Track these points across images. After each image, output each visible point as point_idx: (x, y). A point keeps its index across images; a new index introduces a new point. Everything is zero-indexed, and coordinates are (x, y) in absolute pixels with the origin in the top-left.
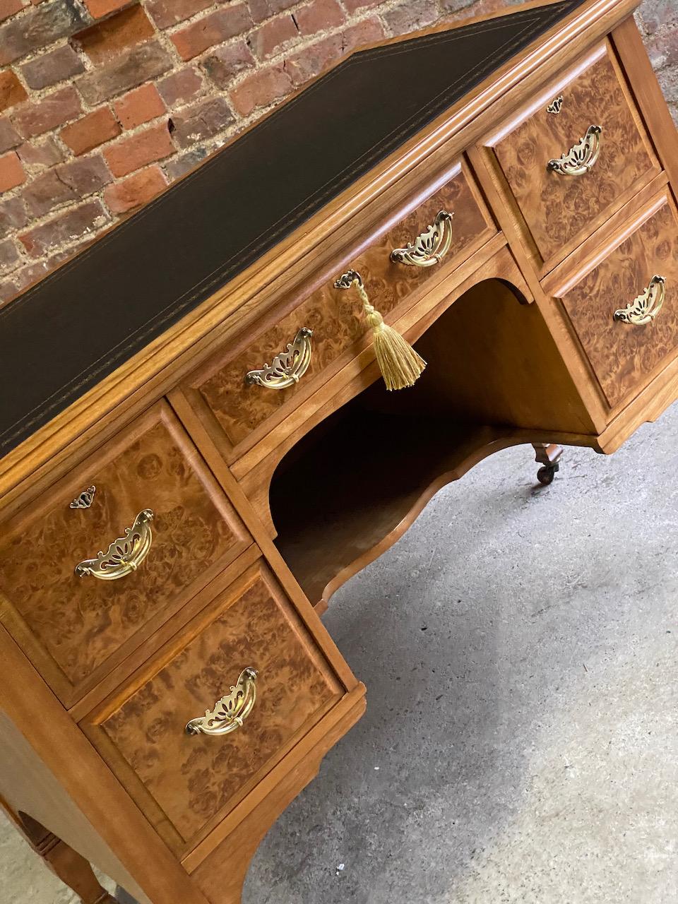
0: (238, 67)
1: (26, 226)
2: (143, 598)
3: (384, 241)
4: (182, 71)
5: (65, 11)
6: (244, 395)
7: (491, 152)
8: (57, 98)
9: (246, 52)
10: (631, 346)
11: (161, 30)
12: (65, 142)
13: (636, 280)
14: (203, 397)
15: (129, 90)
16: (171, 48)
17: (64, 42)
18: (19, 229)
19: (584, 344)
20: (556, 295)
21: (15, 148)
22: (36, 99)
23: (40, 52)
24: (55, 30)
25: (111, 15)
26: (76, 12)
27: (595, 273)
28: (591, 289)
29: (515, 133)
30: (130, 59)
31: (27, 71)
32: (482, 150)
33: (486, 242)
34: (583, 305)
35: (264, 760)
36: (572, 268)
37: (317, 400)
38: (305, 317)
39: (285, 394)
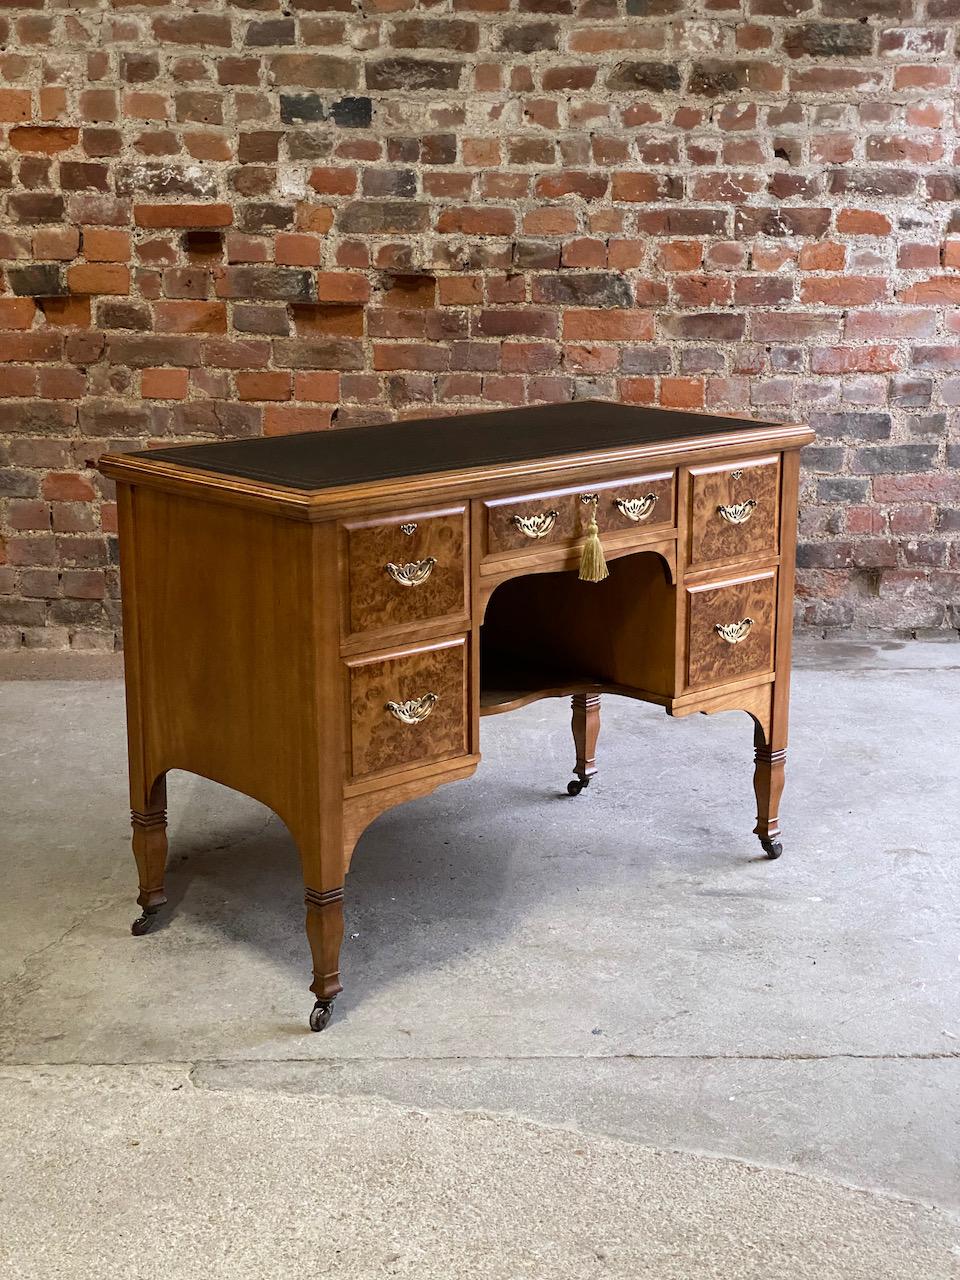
0: (418, 396)
1: (161, 436)
4: (369, 376)
5: (298, 281)
6: (508, 529)
7: (692, 477)
8: (251, 346)
9: (430, 388)
10: (717, 654)
11: (370, 336)
12: (237, 384)
14: (488, 516)
15: (316, 369)
16: (370, 354)
17: (284, 305)
18: (153, 436)
19: (692, 632)
20: (690, 590)
21: (190, 367)
22: (232, 337)
23: (258, 302)
24: (281, 292)
25: (334, 304)
26: (307, 286)
27: (716, 591)
28: (710, 600)
29: (709, 476)
30: (331, 346)
31: (239, 313)
32: (687, 474)
33: (666, 529)
34: (701, 606)
35: (412, 759)
36: (705, 579)
37: (540, 558)
38: (557, 505)
39: (527, 542)
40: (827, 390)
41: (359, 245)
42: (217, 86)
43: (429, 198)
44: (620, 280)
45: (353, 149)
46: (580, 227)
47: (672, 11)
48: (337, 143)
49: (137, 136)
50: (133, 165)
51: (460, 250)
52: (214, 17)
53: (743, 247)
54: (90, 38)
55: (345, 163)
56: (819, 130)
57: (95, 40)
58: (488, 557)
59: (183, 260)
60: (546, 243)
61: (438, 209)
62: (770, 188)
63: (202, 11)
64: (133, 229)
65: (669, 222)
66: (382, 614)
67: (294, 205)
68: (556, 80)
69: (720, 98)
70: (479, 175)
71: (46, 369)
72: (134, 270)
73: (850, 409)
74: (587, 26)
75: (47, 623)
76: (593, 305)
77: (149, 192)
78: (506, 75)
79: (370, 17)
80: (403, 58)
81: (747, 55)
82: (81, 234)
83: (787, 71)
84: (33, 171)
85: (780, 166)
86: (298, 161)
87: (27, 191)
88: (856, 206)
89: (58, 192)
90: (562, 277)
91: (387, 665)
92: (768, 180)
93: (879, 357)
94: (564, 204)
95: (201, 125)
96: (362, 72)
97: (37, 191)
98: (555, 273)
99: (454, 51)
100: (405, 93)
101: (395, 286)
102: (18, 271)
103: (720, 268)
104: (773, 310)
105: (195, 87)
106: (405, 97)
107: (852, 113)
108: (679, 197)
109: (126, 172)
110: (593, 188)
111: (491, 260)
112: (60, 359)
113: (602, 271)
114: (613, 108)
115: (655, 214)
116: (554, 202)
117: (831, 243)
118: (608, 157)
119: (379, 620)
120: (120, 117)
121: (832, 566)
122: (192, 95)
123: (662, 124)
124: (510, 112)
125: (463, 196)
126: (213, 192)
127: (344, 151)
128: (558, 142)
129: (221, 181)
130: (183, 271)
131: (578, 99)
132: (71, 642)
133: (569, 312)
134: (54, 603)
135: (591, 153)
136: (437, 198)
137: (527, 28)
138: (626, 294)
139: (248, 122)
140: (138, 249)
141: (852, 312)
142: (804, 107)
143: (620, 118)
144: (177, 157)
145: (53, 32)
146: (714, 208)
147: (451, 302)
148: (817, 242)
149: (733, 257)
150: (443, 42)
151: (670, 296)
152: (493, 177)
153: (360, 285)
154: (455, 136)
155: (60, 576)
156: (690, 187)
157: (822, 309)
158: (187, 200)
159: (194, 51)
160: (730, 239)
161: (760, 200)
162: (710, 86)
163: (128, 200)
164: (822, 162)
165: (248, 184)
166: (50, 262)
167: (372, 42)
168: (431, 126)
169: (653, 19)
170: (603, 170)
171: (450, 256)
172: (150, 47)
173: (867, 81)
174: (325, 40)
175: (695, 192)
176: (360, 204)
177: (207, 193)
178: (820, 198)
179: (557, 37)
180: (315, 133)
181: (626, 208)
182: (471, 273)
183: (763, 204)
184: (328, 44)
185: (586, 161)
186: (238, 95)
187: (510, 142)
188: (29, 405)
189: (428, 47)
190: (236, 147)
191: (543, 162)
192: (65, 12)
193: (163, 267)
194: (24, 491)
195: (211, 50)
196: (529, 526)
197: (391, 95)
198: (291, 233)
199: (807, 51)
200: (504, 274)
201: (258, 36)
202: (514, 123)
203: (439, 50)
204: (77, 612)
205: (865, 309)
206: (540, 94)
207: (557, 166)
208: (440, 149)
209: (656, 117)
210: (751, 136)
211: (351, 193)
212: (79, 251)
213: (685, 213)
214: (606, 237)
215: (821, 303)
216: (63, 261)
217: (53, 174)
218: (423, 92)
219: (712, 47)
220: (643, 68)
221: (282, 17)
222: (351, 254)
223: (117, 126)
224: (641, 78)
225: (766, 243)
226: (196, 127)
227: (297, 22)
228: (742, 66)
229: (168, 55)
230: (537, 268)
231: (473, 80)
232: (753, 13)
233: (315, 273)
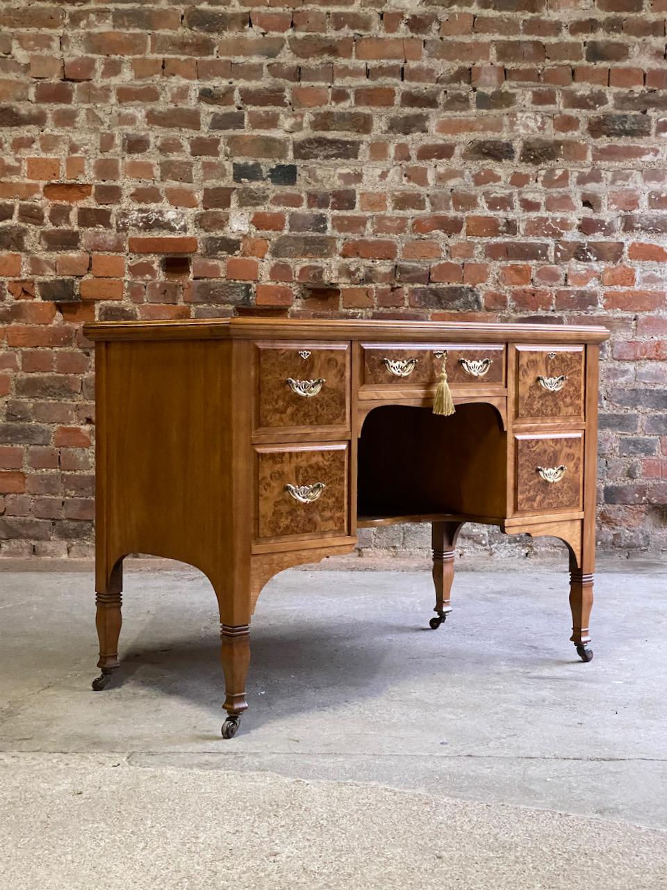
2: (302, 413)
3: (460, 352)
5: (242, 291)
6: (379, 367)
7: (518, 352)
10: (539, 489)
13: (553, 462)
14: (364, 355)
17: (231, 307)
19: (519, 469)
20: (517, 437)
23: (213, 305)
24: (230, 298)
25: (267, 307)
26: (248, 294)
27: (537, 441)
28: (533, 447)
29: (532, 353)
32: (514, 349)
33: (498, 388)
34: (526, 451)
35: (304, 531)
36: (528, 430)
37: (402, 393)
38: (416, 356)
39: (394, 379)
40: (625, 372)
41: (286, 267)
42: (189, 156)
43: (336, 233)
44: (472, 291)
45: (283, 200)
46: (443, 254)
47: (508, 106)
48: (272, 196)
49: (133, 190)
50: (129, 210)
51: (358, 269)
52: (189, 110)
53: (561, 270)
54: (102, 123)
55: (277, 209)
56: (615, 188)
57: (106, 125)
58: (364, 386)
59: (161, 277)
60: (419, 265)
61: (342, 241)
62: (580, 228)
63: (180, 105)
64: (127, 255)
65: (507, 253)
66: (283, 416)
67: (241, 238)
68: (426, 153)
69: (542, 165)
70: (372, 217)
71: (61, 352)
72: (126, 283)
73: (642, 387)
74: (449, 117)
75: (52, 537)
76: (453, 309)
77: (140, 229)
78: (392, 150)
79: (297, 111)
80: (319, 138)
81: (561, 136)
82: (91, 259)
83: (590, 147)
84: (59, 214)
85: (587, 213)
86: (244, 208)
87: (54, 228)
88: (642, 241)
89: (76, 228)
90: (431, 289)
91: (287, 456)
92: (578, 222)
93: (662, 349)
94: (431, 238)
95: (177, 183)
96: (291, 147)
97: (61, 228)
98: (425, 286)
99: (355, 133)
100: (321, 162)
101: (311, 296)
102: (46, 283)
103: (544, 284)
104: (583, 314)
105: (174, 157)
106: (320, 164)
107: (638, 176)
108: (514, 234)
109: (124, 215)
110: (452, 227)
111: (380, 277)
112: (71, 345)
113: (459, 285)
114: (467, 172)
115: (497, 245)
116: (425, 236)
117: (624, 266)
118: (463, 206)
119: (281, 420)
120: (121, 178)
121: (632, 502)
122: (171, 163)
123: (501, 183)
124: (394, 175)
125: (360, 232)
126: (184, 229)
127: (277, 200)
128: (428, 196)
129: (190, 221)
130: (162, 284)
131: (442, 166)
132: (68, 553)
133: (436, 314)
134: (57, 523)
135: (451, 203)
136: (342, 234)
137: (407, 118)
138: (477, 301)
139: (211, 181)
140: (131, 269)
141: (641, 316)
142: (603, 172)
143: (471, 179)
144: (160, 205)
145: (77, 119)
146: (539, 241)
147: (351, 306)
148: (614, 266)
149: (553, 277)
150: (348, 127)
151: (509, 303)
152: (381, 219)
153: (286, 294)
154: (354, 191)
155: (63, 503)
156: (522, 226)
157: (620, 313)
158: (166, 235)
159: (174, 133)
160: (551, 263)
161: (572, 236)
162: (535, 157)
163: (124, 234)
164: (617, 210)
165: (209, 223)
166: (68, 278)
167: (298, 127)
168: (338, 184)
169: (495, 112)
170: (460, 214)
171: (350, 274)
172: (144, 130)
173: (648, 154)
174: (265, 125)
175: (526, 230)
176: (287, 237)
177: (180, 229)
178: (616, 235)
179: (427, 124)
180: (257, 189)
181: (476, 241)
182: (365, 286)
183: (575, 239)
184: (268, 128)
185: (448, 209)
186: (204, 163)
187: (393, 195)
188: (48, 377)
189: (337, 130)
190: (201, 198)
191: (417, 209)
192: (87, 106)
193: (147, 280)
194: (40, 440)
195: (186, 132)
196: (395, 367)
197: (311, 163)
198: (238, 258)
199: (605, 133)
200: (389, 287)
201: (219, 123)
202: (397, 182)
203: (344, 133)
204: (74, 530)
205: (651, 314)
206: (415, 163)
207: (428, 211)
208: (344, 200)
209: (498, 179)
210: (565, 192)
211: (281, 229)
212: (88, 269)
213: (519, 245)
214: (462, 261)
215: (619, 309)
216: (77, 277)
217: (73, 216)
218: (333, 161)
219: (536, 130)
220: (487, 145)
221: (236, 110)
222: (280, 272)
223: (119, 183)
224: (486, 151)
225: (578, 267)
226: (175, 184)
227: (246, 113)
228: (558, 144)
229: (156, 135)
230: (413, 283)
231: (368, 153)
232: (565, 107)
233: (254, 285)
